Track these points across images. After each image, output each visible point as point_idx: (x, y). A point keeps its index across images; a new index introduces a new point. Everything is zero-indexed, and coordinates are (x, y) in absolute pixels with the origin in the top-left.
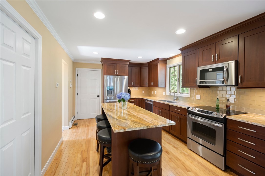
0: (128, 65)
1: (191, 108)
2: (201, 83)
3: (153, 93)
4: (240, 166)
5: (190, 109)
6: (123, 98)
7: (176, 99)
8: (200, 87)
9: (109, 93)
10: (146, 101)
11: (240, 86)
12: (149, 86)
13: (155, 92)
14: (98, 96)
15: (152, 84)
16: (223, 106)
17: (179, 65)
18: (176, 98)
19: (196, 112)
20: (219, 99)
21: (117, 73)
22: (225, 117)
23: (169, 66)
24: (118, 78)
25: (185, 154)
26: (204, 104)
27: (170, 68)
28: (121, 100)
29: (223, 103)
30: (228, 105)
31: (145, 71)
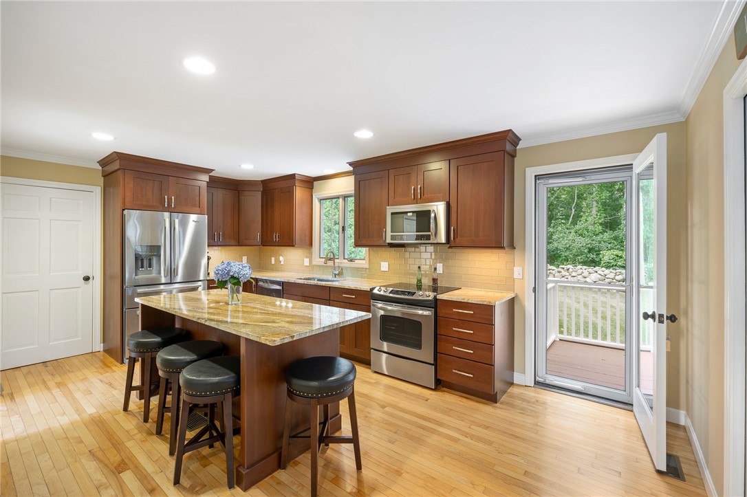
0: (206, 183)
1: (378, 288)
2: (393, 238)
3: (273, 262)
4: (456, 371)
5: (376, 291)
6: (236, 275)
7: (338, 275)
8: (391, 245)
9: (142, 267)
10: (261, 283)
11: (452, 244)
12: (266, 242)
13: (281, 258)
14: (87, 279)
15: (276, 237)
16: (426, 282)
17: (342, 195)
18: (337, 272)
19: (387, 294)
20: (422, 269)
21: (169, 204)
22: (435, 297)
23: (318, 196)
24: (177, 221)
25: (370, 383)
26: (395, 280)
27: (320, 200)
28: (226, 281)
29: (426, 275)
30: (435, 277)
31: (253, 203)
